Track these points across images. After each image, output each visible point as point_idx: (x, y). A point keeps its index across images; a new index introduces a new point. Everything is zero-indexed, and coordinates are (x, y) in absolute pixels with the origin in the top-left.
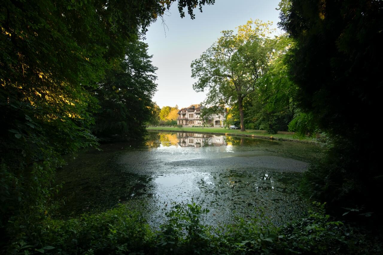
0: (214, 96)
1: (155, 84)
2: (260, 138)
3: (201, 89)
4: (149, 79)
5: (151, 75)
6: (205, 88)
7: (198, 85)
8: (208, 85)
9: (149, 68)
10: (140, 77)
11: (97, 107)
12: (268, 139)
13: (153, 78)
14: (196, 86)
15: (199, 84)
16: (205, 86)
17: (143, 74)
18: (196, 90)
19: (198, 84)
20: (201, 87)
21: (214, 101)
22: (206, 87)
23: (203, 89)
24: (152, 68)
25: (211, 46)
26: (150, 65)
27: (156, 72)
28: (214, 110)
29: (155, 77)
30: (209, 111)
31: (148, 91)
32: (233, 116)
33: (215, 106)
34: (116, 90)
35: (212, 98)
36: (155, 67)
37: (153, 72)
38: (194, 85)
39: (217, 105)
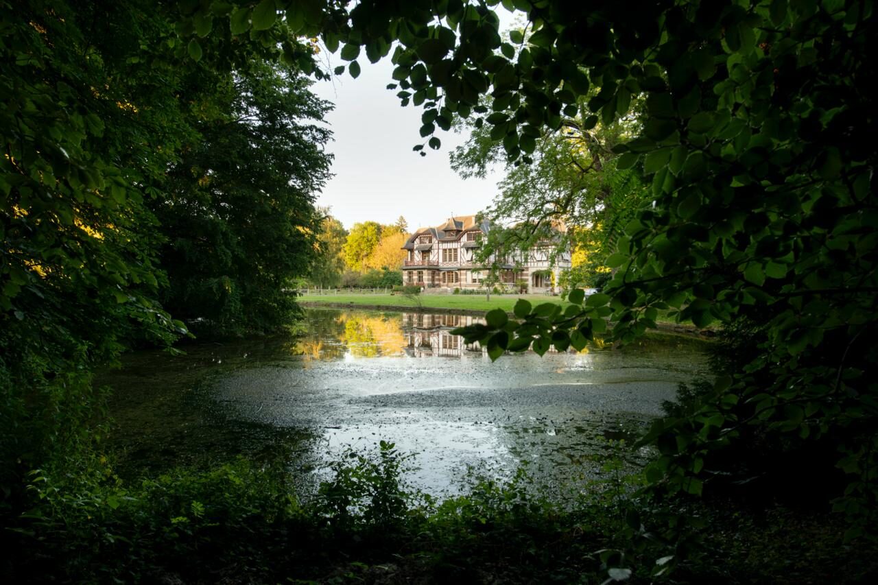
0: (524, 189)
1: (325, 153)
2: (670, 331)
3: (476, 168)
4: (305, 138)
5: (311, 128)
6: (489, 165)
7: (469, 154)
8: (499, 155)
9: (305, 104)
10: (277, 132)
11: (155, 238)
12: (697, 335)
13: (319, 136)
14: (459, 156)
15: (472, 151)
16: (491, 158)
17: (287, 124)
18: (460, 170)
19: (466, 151)
20: (478, 161)
21: (521, 208)
22: (492, 162)
23: (483, 167)
24: (316, 103)
25: (511, 25)
26: (309, 94)
27: (327, 116)
28: (524, 235)
29: (325, 134)
30: (508, 239)
31: (302, 177)
32: (590, 258)
33: (526, 224)
34: (201, 176)
35: (515, 196)
36: (326, 102)
37: (319, 117)
38: (456, 153)
39: (536, 220)
